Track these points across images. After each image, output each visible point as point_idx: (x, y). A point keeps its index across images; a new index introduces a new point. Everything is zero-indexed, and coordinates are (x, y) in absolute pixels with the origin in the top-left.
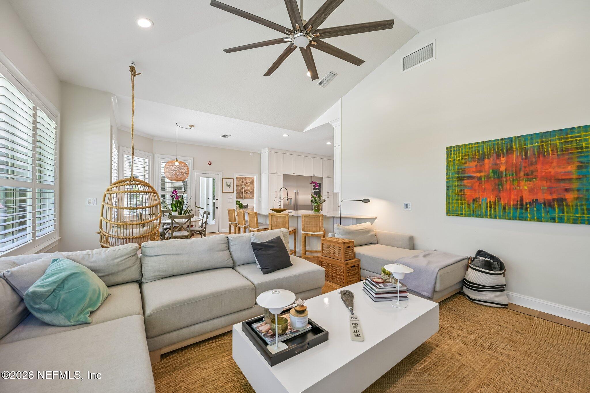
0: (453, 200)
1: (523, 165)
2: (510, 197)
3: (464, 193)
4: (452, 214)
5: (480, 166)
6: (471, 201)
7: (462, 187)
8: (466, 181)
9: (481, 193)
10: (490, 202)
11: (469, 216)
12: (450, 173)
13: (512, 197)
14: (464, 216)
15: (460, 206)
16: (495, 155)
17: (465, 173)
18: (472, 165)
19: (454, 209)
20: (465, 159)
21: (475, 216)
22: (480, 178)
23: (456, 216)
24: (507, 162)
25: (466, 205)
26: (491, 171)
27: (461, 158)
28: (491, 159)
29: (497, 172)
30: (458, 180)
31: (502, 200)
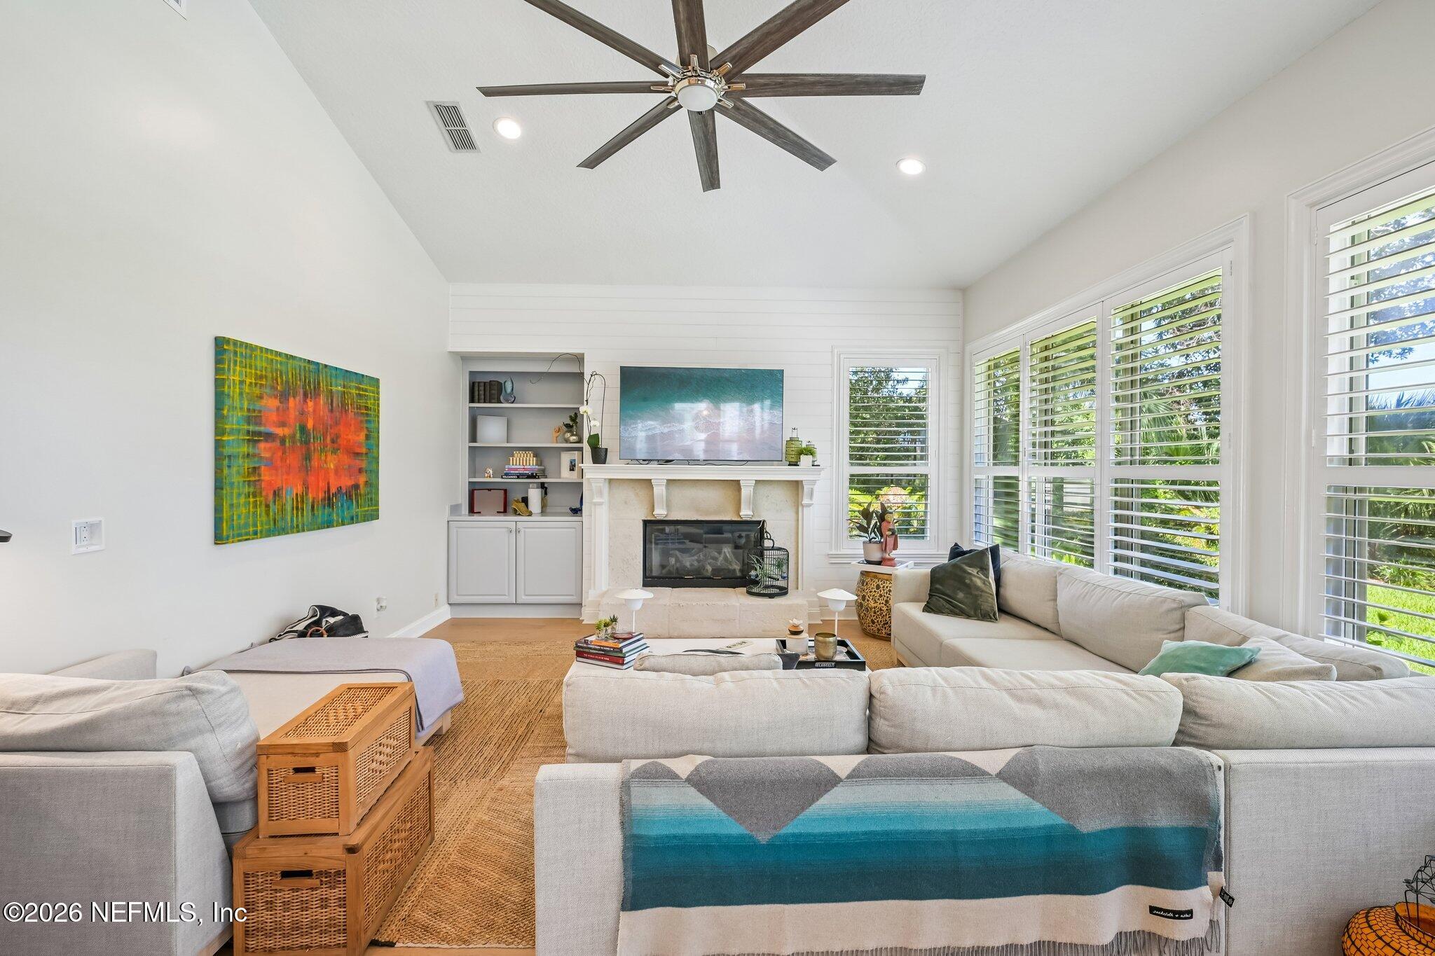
0: (239, 495)
1: (329, 422)
2: (318, 485)
3: (259, 475)
4: (240, 535)
5: (284, 410)
6: (271, 497)
7: (256, 459)
8: (262, 445)
9: (285, 477)
10: (297, 494)
11: (269, 534)
12: (233, 415)
13: (321, 485)
14: (261, 538)
15: (254, 513)
16: (301, 391)
17: (260, 424)
18: (271, 404)
19: (242, 522)
20: (261, 385)
21: (277, 533)
22: (283, 440)
23: (246, 540)
24: (314, 411)
25: (263, 507)
26: (298, 425)
27: (254, 381)
28: (298, 398)
29: (303, 429)
30: (249, 440)
31: (310, 490)
